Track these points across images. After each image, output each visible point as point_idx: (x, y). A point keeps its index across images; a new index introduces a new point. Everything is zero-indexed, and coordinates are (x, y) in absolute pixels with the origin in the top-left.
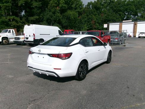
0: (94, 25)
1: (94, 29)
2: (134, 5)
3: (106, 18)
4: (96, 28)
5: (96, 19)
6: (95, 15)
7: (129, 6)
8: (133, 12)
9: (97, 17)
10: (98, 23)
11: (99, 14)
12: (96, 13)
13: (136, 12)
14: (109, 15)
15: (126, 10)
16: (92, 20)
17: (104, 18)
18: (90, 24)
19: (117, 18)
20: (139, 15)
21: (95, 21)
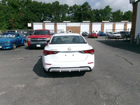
0: (13, 24)
1: (14, 27)
2: (49, 8)
3: (25, 17)
4: (15, 27)
5: (15, 17)
6: (13, 13)
7: (45, 8)
8: (49, 14)
9: (16, 15)
10: (17, 21)
11: (17, 13)
12: (13, 11)
13: (50, 14)
14: (28, 15)
15: (43, 11)
16: (10, 18)
17: (23, 17)
18: (8, 23)
19: (36, 18)
20: (53, 17)
21: (14, 20)
